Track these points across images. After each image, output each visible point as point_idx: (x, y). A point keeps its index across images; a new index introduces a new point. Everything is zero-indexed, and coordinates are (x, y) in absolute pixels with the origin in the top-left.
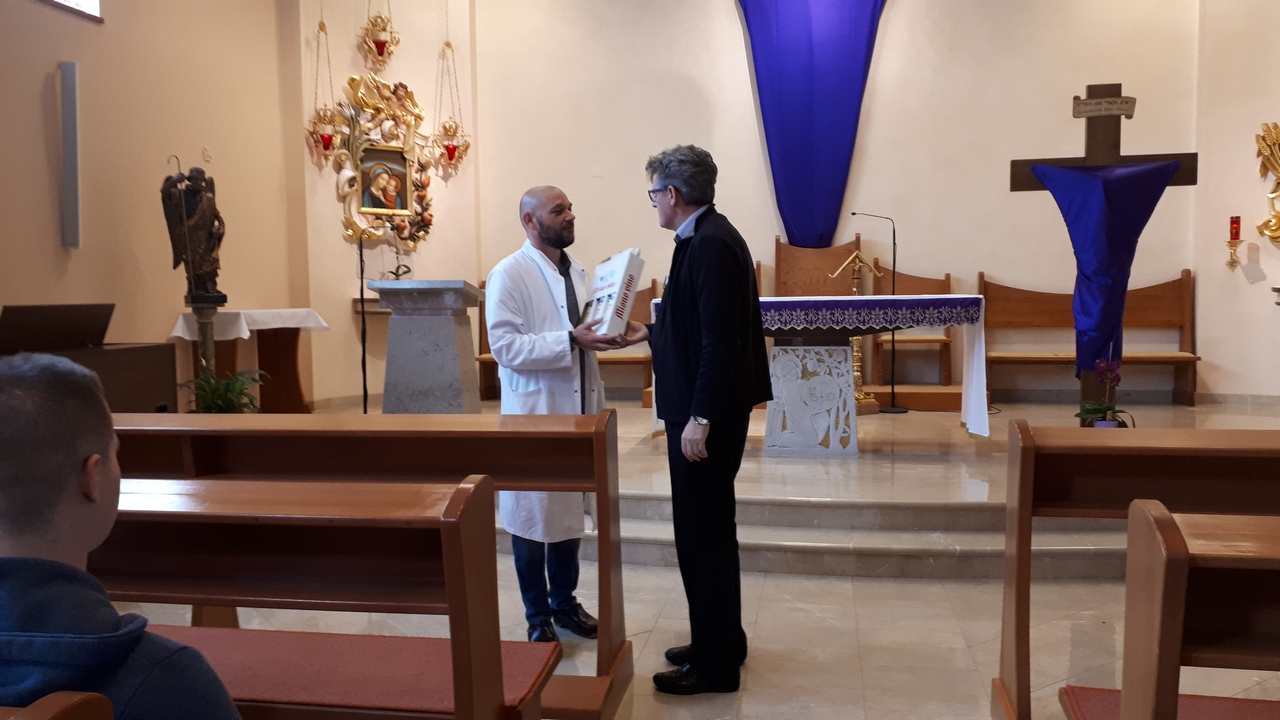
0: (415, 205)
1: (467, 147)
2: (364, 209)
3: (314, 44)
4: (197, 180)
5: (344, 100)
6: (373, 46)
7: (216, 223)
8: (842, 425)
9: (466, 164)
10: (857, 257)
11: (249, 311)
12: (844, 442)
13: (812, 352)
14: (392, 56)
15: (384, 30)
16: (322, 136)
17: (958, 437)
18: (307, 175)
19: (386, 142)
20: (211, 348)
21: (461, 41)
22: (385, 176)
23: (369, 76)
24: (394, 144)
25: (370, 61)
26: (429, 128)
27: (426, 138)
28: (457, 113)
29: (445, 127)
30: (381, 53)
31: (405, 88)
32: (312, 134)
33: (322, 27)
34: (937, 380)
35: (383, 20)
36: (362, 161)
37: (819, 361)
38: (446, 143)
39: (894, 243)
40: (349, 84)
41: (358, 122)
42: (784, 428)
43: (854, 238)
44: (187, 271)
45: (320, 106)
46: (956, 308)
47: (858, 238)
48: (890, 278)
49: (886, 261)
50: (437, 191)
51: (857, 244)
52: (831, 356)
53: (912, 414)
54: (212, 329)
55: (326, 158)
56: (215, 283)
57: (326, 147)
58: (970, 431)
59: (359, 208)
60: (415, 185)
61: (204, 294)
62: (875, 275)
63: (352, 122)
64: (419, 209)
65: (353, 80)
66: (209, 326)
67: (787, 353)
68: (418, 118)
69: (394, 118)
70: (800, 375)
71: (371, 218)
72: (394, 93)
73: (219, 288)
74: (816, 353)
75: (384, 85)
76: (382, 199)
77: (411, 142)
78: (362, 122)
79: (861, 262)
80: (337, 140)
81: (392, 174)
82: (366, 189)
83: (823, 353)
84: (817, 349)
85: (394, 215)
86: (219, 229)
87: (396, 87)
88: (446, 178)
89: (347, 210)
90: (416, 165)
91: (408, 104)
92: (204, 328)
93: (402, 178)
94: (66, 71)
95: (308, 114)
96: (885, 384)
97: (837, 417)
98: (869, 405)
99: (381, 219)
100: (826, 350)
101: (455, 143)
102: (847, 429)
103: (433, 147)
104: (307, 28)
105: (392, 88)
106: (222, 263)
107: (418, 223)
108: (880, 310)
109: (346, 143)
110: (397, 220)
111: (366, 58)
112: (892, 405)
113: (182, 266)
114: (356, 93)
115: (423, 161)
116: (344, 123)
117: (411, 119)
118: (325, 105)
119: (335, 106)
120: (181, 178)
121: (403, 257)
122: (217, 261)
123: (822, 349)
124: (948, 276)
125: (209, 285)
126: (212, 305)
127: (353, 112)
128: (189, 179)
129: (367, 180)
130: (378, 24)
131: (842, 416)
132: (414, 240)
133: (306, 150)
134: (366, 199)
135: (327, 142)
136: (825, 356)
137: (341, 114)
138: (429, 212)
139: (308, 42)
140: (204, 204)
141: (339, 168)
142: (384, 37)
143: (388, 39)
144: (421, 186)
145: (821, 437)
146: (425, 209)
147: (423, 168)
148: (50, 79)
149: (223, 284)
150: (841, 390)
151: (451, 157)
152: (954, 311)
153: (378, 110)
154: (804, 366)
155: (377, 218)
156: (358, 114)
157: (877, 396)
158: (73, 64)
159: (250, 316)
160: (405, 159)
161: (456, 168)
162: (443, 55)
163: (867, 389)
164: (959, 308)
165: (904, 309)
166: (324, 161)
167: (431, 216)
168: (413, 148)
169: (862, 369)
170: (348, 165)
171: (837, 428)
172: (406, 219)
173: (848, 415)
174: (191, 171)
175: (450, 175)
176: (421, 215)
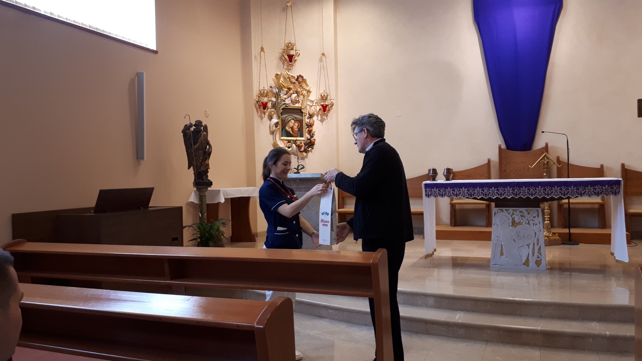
0: (307, 135)
1: (332, 105)
2: (282, 138)
3: (259, 58)
4: (199, 126)
5: (273, 85)
6: (287, 57)
7: (208, 147)
8: (536, 253)
9: (332, 114)
10: (545, 156)
11: (225, 189)
12: (538, 263)
13: (517, 211)
14: (296, 62)
15: (292, 49)
16: (262, 103)
17: (610, 261)
18: (255, 122)
19: (293, 104)
20: (205, 207)
21: (330, 52)
22: (293, 121)
23: (285, 72)
24: (297, 105)
25: (285, 65)
26: (314, 97)
27: (312, 102)
28: (328, 88)
29: (321, 96)
30: (291, 61)
31: (302, 77)
32: (257, 102)
33: (262, 49)
34: (597, 225)
35: (291, 45)
36: (282, 114)
37: (522, 216)
38: (322, 103)
39: (568, 148)
40: (275, 77)
41: (280, 95)
42: (502, 254)
43: (544, 145)
44: (194, 170)
45: (261, 88)
46: (605, 186)
47: (547, 145)
48: (566, 168)
49: (564, 158)
50: (318, 127)
51: (546, 148)
52: (529, 214)
53: (582, 246)
54: (205, 198)
55: (264, 114)
56: (207, 176)
57: (264, 108)
58: (616, 258)
59: (280, 138)
60: (307, 125)
61: (202, 181)
62: (557, 167)
63: (277, 95)
64: (309, 137)
65: (277, 75)
66: (204, 197)
67: (503, 211)
68: (309, 92)
69: (297, 92)
70: (511, 224)
71: (286, 142)
72: (297, 80)
73: (209, 178)
74: (520, 212)
75: (292, 76)
76: (291, 132)
77: (305, 104)
78: (282, 95)
79: (548, 159)
80: (270, 105)
81: (296, 120)
82: (283, 128)
83: (524, 211)
84: (521, 209)
85: (296, 140)
86: (209, 150)
87: (298, 77)
88: (322, 121)
89: (274, 139)
90: (308, 115)
91: (304, 85)
92: (201, 198)
93: (301, 122)
94: (139, 76)
95: (256, 92)
96: (565, 227)
97: (534, 248)
98: (555, 240)
99: (290, 142)
100: (526, 210)
101: (327, 103)
102: (540, 256)
103: (316, 106)
104: (255, 50)
105: (296, 77)
106: (210, 166)
107: (308, 144)
108: (558, 187)
109: (274, 106)
110: (298, 143)
111: (284, 64)
112: (569, 240)
113: (192, 168)
114: (279, 81)
115: (311, 113)
116: (273, 96)
117: (305, 92)
118: (264, 88)
119: (269, 88)
120: (191, 125)
121: (301, 160)
122: (208, 165)
123: (523, 209)
124: (602, 166)
125: (204, 177)
126: (205, 187)
127: (277, 90)
128: (195, 125)
129: (284, 123)
130: (289, 46)
131: (537, 248)
132: (306, 152)
133: (255, 110)
134: (283, 132)
135: (265, 106)
136: (526, 214)
137: (271, 91)
138: (314, 138)
139: (256, 57)
140: (202, 138)
141: (271, 118)
142: (292, 52)
143: (295, 54)
144: (310, 126)
145: (524, 260)
146: (312, 137)
147: (311, 116)
148: (133, 80)
149: (211, 176)
150: (535, 233)
151: (324, 110)
152: (604, 188)
153: (289, 89)
154: (513, 219)
155: (289, 142)
156: (280, 91)
157: (560, 234)
158: (143, 73)
159: (225, 191)
160: (302, 112)
161: (327, 116)
162: (321, 60)
163: (554, 230)
164: (607, 186)
165: (572, 187)
166: (263, 115)
167: (314, 140)
168: (306, 107)
169: (551, 220)
170: (275, 116)
171: (533, 255)
172: (303, 142)
173: (540, 248)
174: (196, 121)
175: (324, 120)
176: (310, 139)
